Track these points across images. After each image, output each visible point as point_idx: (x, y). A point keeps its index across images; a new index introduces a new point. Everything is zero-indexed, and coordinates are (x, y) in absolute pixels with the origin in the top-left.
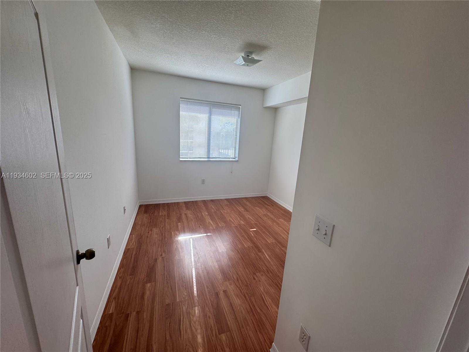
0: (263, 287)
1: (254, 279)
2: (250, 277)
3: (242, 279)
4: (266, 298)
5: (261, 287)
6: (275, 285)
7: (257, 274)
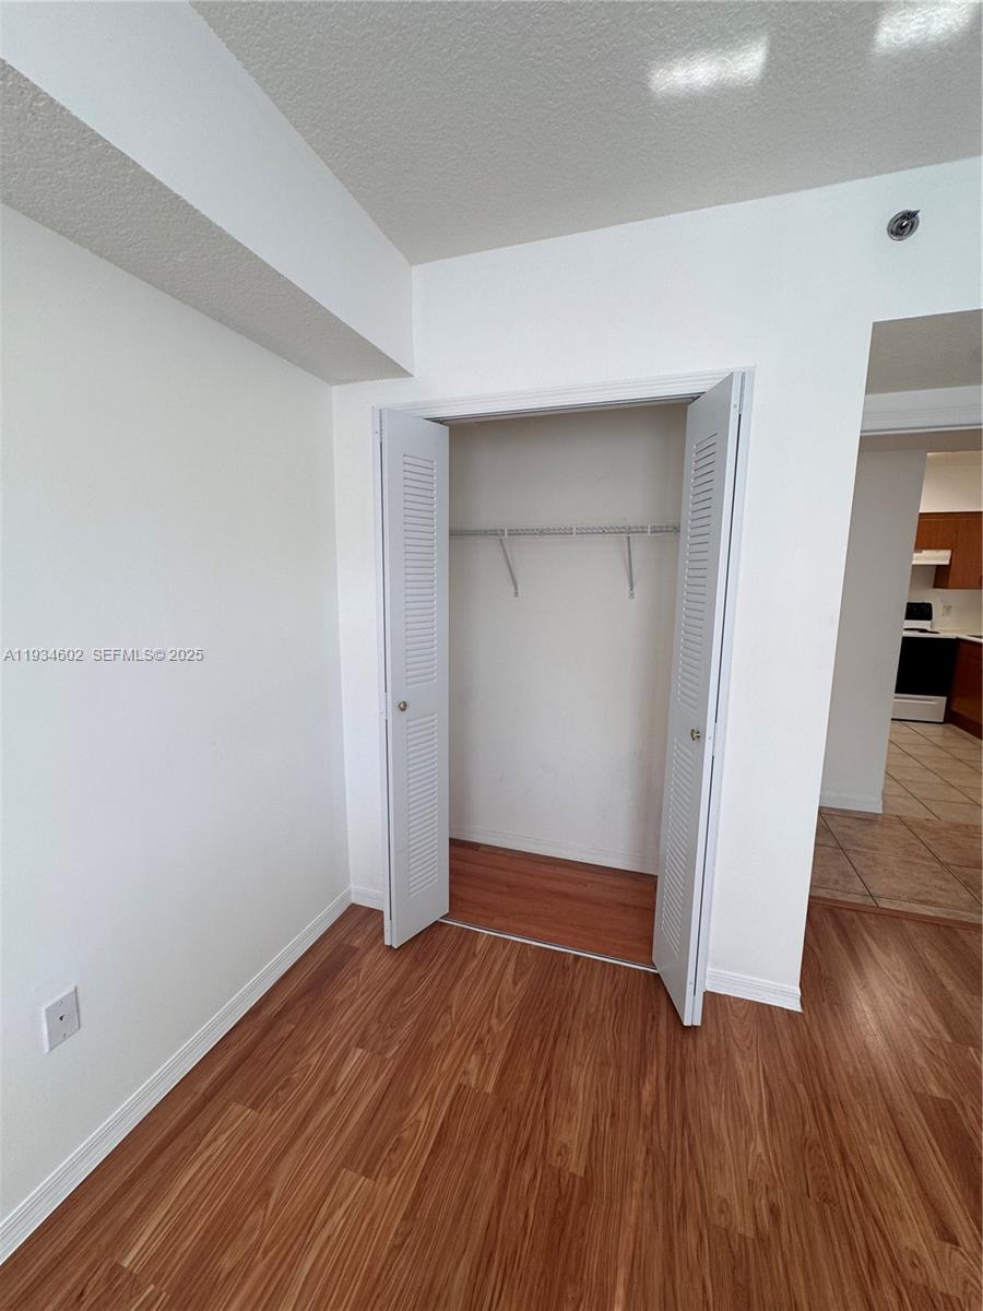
0: (751, 1149)
1: (774, 1211)
2: (794, 1235)
3: (846, 1249)
4: (756, 1108)
5: (760, 1155)
6: (693, 1127)
7: (750, 1234)
